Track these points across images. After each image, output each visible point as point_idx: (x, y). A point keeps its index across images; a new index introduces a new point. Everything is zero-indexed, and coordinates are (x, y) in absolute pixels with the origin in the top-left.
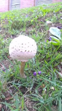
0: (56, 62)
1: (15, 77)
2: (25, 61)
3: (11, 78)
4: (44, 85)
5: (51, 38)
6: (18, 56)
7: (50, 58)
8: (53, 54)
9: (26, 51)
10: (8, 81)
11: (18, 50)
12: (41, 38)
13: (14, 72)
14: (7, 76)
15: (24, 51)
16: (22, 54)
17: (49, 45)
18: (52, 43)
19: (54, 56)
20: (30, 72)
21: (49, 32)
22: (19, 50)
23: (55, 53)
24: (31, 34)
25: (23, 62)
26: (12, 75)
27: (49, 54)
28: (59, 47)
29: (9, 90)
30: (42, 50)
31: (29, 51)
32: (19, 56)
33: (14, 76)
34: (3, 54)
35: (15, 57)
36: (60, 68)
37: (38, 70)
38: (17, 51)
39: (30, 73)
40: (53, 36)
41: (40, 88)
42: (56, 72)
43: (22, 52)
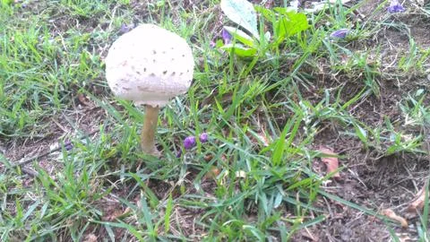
0: (246, 105)
1: (123, 158)
2: (161, 104)
3: (108, 163)
4: (216, 170)
5: (226, 31)
6: (142, 90)
7: (230, 94)
8: (237, 84)
9: (165, 73)
10: (101, 171)
11: (142, 71)
12: (193, 33)
13: (114, 145)
14: (94, 157)
15: (159, 73)
16: (152, 83)
17: (223, 56)
18: (233, 49)
19: (242, 90)
20: (170, 139)
21: (218, 11)
22: (145, 70)
23: (243, 80)
24: (154, 16)
25: (154, 106)
26: (111, 154)
27: (224, 85)
28: (254, 62)
29: (109, 196)
30: (201, 71)
31: (174, 73)
32: (145, 89)
33: (119, 155)
34: (59, 87)
35: (130, 92)
36: (258, 123)
37: (193, 131)
38: (138, 73)
39: (171, 144)
40: (235, 25)
41: (204, 180)
42: (247, 133)
43: (153, 75)
